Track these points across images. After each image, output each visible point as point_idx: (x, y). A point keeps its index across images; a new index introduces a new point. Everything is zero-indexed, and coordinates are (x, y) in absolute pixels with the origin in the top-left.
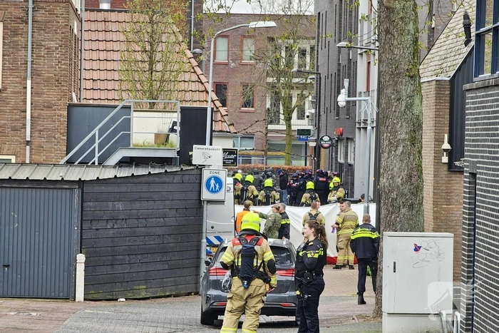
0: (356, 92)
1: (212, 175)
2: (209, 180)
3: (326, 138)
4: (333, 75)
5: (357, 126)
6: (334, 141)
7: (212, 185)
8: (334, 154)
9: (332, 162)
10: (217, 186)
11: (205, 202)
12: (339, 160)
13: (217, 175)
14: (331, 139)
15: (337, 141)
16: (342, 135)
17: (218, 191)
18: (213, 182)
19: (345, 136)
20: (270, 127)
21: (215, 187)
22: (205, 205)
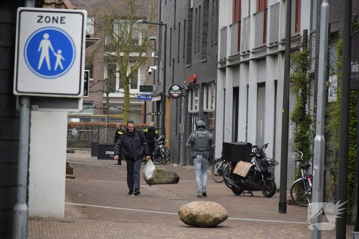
0: (217, 29)
1: (44, 25)
2: (36, 40)
3: (176, 88)
4: (182, 24)
5: (219, 66)
6: (184, 91)
7: (45, 55)
8: (183, 105)
9: (180, 114)
10: (59, 57)
11: (25, 103)
12: (189, 110)
13: (58, 26)
14: (180, 89)
15: (187, 91)
16: (195, 81)
17: (59, 71)
18: (45, 45)
19: (199, 82)
20: (111, 95)
21: (53, 59)
22: (25, 111)
